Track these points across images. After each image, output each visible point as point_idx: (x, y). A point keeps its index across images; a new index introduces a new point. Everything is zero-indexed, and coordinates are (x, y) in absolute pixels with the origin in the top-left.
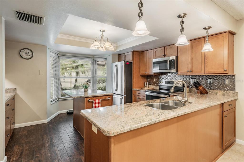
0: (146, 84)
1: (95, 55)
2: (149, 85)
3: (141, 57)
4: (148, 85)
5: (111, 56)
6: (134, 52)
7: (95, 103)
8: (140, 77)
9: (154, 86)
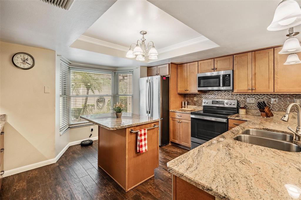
0: (185, 104)
1: (117, 67)
2: (188, 105)
3: (179, 70)
4: (186, 105)
5: (139, 69)
6: (172, 64)
7: (141, 135)
8: (178, 95)
9: (195, 107)
